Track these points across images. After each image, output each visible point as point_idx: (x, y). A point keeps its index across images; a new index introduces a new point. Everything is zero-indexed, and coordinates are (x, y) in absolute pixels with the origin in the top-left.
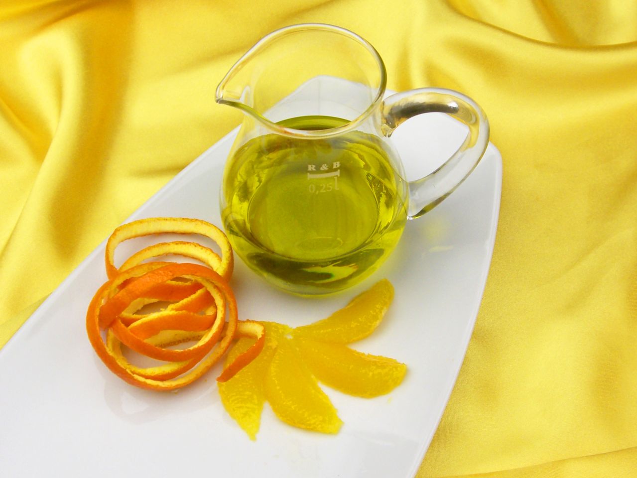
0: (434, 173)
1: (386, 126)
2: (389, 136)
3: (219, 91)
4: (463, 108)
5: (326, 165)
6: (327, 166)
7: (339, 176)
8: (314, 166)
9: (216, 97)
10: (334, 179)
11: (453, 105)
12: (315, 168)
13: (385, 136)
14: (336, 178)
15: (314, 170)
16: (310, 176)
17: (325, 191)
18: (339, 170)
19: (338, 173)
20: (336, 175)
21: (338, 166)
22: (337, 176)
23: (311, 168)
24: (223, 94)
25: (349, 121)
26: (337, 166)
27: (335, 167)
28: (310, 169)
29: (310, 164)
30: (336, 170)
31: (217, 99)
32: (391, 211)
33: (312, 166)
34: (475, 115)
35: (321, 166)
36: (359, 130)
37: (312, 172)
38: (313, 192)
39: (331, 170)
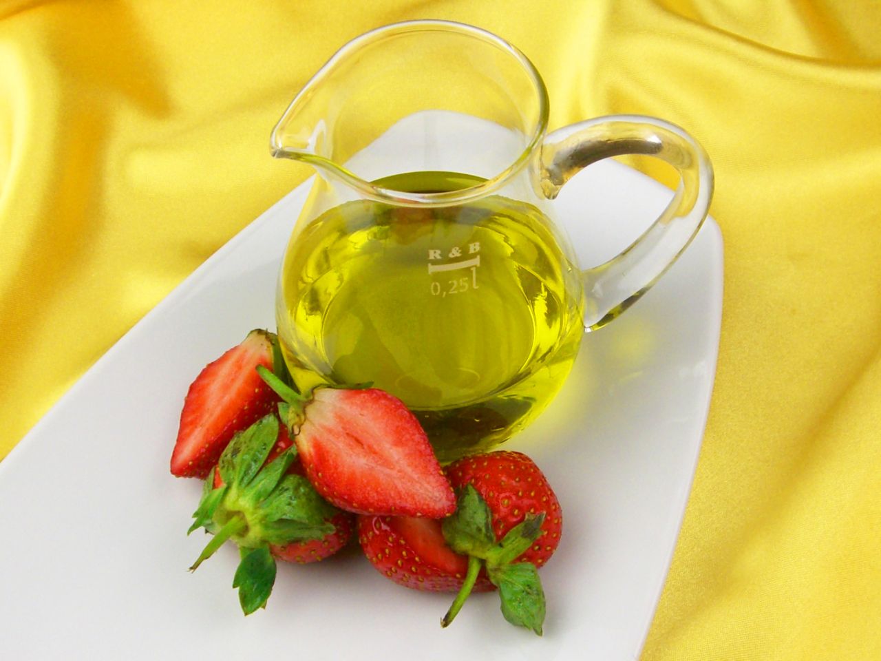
0: (624, 254)
1: (548, 182)
2: (554, 198)
3: (276, 137)
4: (669, 144)
5: (457, 248)
6: (460, 251)
7: (478, 265)
8: (438, 252)
9: (273, 148)
10: (472, 272)
11: (654, 139)
12: (440, 255)
13: (549, 198)
14: (474, 269)
15: (439, 257)
16: (432, 269)
17: (456, 292)
18: (478, 257)
19: (476, 261)
20: (474, 264)
21: (478, 248)
22: (476, 266)
23: (434, 254)
24: (281, 143)
25: (487, 180)
26: (475, 249)
27: (472, 251)
28: (432, 257)
29: (433, 249)
30: (473, 256)
31: (273, 150)
32: (556, 326)
33: (435, 252)
34: (690, 155)
35: (450, 251)
36: (501, 195)
37: (435, 262)
38: (438, 293)
39: (465, 256)
